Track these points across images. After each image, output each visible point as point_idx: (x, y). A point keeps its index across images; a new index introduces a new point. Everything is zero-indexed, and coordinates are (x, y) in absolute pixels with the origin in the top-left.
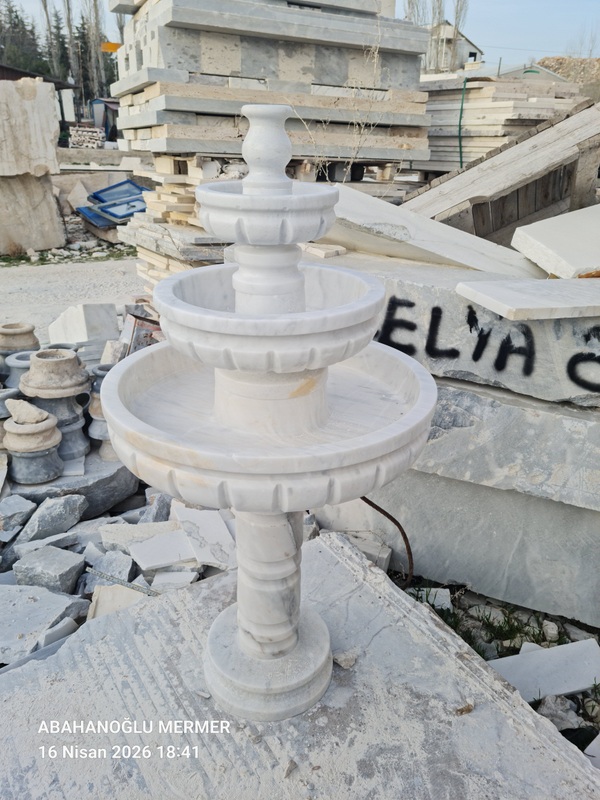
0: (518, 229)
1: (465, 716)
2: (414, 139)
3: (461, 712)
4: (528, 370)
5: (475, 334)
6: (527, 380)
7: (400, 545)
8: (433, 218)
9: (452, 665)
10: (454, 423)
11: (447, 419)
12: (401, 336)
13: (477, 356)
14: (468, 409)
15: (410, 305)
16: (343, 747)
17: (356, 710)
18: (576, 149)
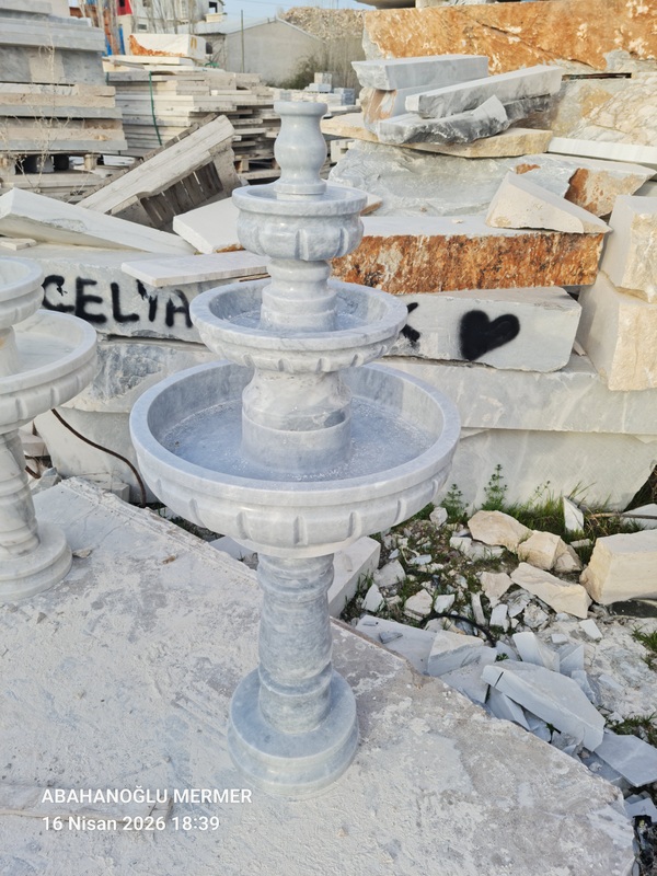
0: (175, 217)
1: (170, 564)
2: (109, 130)
3: (167, 561)
4: (189, 324)
5: (147, 301)
6: (190, 331)
7: (135, 481)
9: (163, 539)
10: (148, 371)
11: (142, 368)
12: (92, 308)
13: (152, 317)
14: (155, 359)
15: (93, 283)
16: (81, 599)
17: (90, 578)
18: (208, 153)
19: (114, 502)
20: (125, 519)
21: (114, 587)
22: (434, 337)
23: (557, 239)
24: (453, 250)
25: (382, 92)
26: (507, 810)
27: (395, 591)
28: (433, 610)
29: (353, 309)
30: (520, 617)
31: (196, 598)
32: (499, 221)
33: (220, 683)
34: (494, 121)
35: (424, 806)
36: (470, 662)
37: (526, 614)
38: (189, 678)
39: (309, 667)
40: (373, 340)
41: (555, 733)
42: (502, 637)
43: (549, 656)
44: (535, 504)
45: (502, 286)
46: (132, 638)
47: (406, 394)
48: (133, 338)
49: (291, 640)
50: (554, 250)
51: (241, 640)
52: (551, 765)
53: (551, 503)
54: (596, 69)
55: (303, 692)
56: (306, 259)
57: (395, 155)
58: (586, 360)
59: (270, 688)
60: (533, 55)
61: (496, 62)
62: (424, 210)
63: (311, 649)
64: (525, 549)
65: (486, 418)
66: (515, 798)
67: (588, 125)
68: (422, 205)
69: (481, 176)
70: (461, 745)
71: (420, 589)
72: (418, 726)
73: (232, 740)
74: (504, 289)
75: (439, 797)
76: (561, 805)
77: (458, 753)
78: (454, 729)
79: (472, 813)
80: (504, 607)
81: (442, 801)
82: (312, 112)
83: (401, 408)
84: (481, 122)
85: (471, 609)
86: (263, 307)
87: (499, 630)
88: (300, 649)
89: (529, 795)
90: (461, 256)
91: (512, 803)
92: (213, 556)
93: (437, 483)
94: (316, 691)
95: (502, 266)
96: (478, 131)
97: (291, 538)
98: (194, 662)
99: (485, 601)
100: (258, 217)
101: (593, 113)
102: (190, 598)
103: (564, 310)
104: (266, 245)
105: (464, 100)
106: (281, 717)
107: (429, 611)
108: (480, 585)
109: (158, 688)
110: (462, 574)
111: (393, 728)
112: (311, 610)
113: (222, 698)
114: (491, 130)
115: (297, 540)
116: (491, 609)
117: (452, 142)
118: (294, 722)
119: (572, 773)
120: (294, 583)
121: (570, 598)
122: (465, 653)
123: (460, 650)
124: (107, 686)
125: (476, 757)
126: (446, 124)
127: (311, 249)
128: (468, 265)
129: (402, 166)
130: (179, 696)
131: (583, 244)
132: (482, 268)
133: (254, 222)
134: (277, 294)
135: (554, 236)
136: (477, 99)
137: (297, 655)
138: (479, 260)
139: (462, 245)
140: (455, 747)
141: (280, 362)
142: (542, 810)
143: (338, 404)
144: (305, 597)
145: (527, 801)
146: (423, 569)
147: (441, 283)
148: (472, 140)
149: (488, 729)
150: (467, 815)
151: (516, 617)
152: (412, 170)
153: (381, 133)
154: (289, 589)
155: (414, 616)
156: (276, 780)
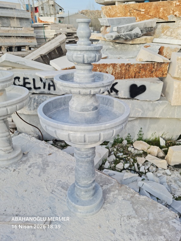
0: (50, 61)
1: (50, 155)
2: (32, 40)
3: (49, 155)
4: (55, 89)
5: (43, 83)
6: (55, 91)
7: (40, 134)
8: (32, 60)
9: (48, 149)
12: (28, 86)
13: (44, 88)
14: (45, 99)
15: (28, 79)
16: (25, 165)
17: (28, 160)
18: (59, 43)
19: (34, 139)
20: (37, 144)
21: (35, 162)
22: (122, 92)
23: (156, 64)
24: (127, 67)
25: (107, 26)
26: (146, 220)
27: (113, 163)
28: (124, 168)
29: (99, 79)
30: (148, 169)
31: (57, 164)
32: (140, 59)
33: (64, 187)
34: (137, 34)
35: (122, 220)
36: (134, 181)
37: (150, 168)
38: (55, 186)
39: (89, 180)
40: (105, 85)
41: (159, 200)
42: (143, 175)
43: (157, 179)
44: (151, 139)
45: (141, 77)
46: (39, 175)
47: (115, 104)
48: (39, 94)
49: (84, 173)
50: (155, 67)
51: (70, 175)
52: (158, 208)
53: (156, 138)
54: (165, 20)
55: (87, 188)
56: (86, 63)
57: (111, 44)
58: (165, 98)
59: (78, 187)
60: (148, 17)
61: (138, 19)
62: (119, 58)
63: (90, 175)
64: (149, 150)
65: (137, 114)
66: (148, 217)
67: (164, 35)
68: (118, 57)
69: (134, 49)
70: (132, 203)
71: (120, 162)
72: (120, 198)
73: (68, 202)
74: (142, 78)
75: (127, 217)
76: (161, 219)
77: (132, 205)
78: (130, 199)
79: (136, 221)
80: (144, 167)
81: (127, 218)
82: (87, 22)
83: (113, 107)
84: (134, 34)
85: (134, 167)
86: (74, 78)
87: (142, 173)
88: (86, 175)
89: (152, 216)
90: (129, 69)
91: (147, 219)
92: (62, 153)
93: (124, 125)
94: (91, 187)
95: (141, 72)
96: (133, 36)
97: (83, 141)
98: (57, 181)
99: (138, 165)
100: (72, 51)
101: (165, 32)
102: (56, 164)
103: (158, 83)
104: (75, 59)
105: (129, 28)
106: (81, 195)
107: (123, 168)
108: (137, 161)
109: (47, 188)
110: (132, 158)
111: (113, 198)
112: (89, 164)
113: (65, 191)
114: (137, 36)
115: (85, 141)
116: (140, 167)
117: (126, 39)
118: (85, 196)
119: (164, 210)
120: (84, 156)
121: (162, 164)
122: (133, 178)
123: (132, 178)
124: (33, 188)
125: (137, 206)
126: (124, 34)
127: (87, 60)
128: (131, 72)
129: (112, 47)
130: (53, 191)
131: (163, 66)
132: (135, 72)
133: (71, 53)
134: (78, 73)
135: (155, 63)
136: (133, 28)
137: (85, 177)
138: (134, 70)
139: (129, 66)
140: (131, 203)
141: (79, 91)
142: (156, 220)
143: (96, 104)
144: (88, 160)
145: (151, 218)
146: (121, 157)
147: (124, 77)
148: (132, 39)
149: (140, 198)
150: (134, 222)
151: (147, 169)
152: (115, 48)
153: (107, 37)
154: (83, 158)
155: (118, 170)
156: (80, 213)
